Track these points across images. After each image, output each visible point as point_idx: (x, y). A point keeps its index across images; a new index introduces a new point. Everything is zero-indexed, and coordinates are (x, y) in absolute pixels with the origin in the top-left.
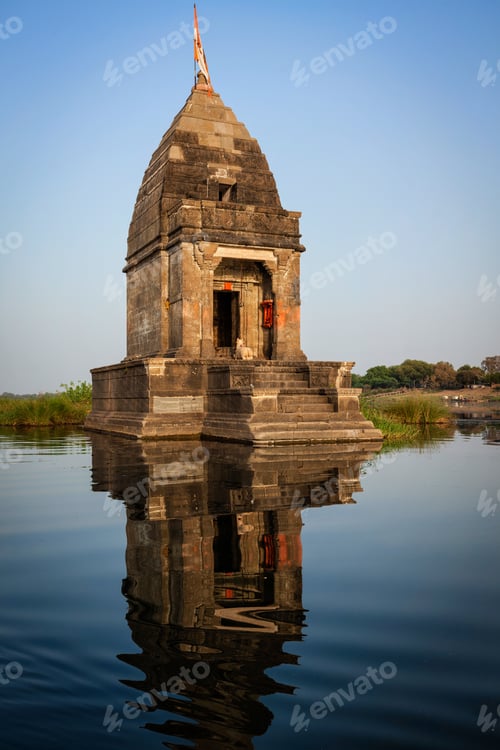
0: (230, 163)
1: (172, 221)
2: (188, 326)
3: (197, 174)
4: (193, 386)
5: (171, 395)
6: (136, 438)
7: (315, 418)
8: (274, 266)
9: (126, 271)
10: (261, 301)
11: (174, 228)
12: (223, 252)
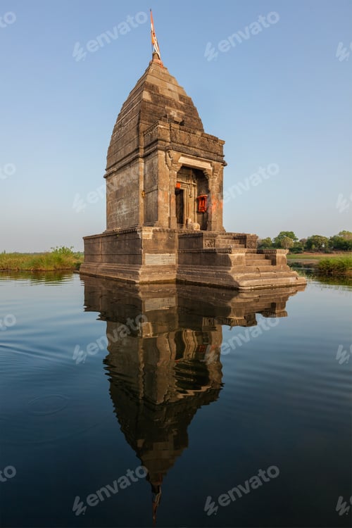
0: (178, 109)
1: (148, 138)
2: (161, 208)
3: (160, 111)
4: (169, 247)
5: (156, 252)
6: (135, 283)
7: (265, 270)
8: (210, 173)
9: (106, 177)
10: (196, 196)
11: (149, 142)
12: (184, 160)
